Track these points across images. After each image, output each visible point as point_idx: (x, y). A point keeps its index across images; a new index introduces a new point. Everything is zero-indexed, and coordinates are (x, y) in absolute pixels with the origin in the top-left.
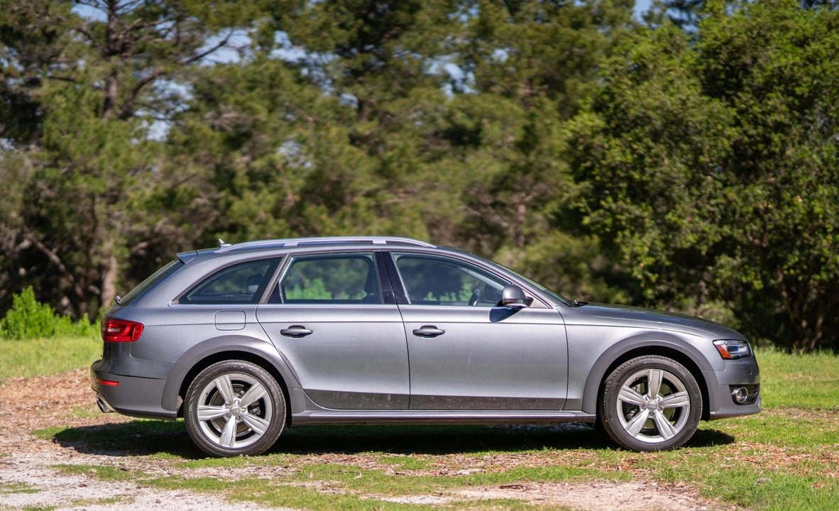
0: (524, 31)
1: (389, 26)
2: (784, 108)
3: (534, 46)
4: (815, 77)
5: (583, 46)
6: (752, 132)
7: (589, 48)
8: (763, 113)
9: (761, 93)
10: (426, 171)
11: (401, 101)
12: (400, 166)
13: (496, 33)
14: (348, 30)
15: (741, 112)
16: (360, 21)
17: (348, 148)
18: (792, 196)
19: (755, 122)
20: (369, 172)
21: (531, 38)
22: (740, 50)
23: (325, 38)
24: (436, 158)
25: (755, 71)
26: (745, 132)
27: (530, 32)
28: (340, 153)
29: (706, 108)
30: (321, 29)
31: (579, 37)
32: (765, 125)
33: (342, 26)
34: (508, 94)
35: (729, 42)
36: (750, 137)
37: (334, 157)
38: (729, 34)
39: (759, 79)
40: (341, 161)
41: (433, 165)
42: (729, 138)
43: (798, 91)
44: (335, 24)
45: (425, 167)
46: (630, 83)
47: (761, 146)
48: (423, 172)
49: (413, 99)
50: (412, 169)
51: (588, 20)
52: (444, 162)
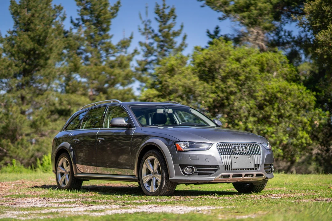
0: (92, 69)
1: (36, 66)
2: (235, 85)
3: (95, 75)
4: (246, 73)
5: (115, 75)
6: (221, 95)
7: (118, 76)
8: (225, 88)
9: (224, 79)
10: (52, 125)
11: (40, 97)
12: (41, 123)
13: (80, 69)
14: (19, 67)
15: (217, 87)
16: (24, 64)
17: (20, 115)
18: (238, 121)
19: (222, 91)
20: (28, 126)
21: (94, 72)
22: (214, 62)
23: (9, 70)
24: (55, 120)
25: (221, 71)
26: (218, 96)
27: (94, 69)
28: (17, 117)
29: (202, 86)
30: (8, 66)
31: (113, 72)
32: (226, 92)
33: (16, 66)
34: (84, 95)
35: (210, 59)
36: (220, 97)
37: (14, 119)
38: (209, 56)
39: (223, 74)
40: (17, 120)
41: (54, 123)
42: (211, 98)
43: (240, 78)
44: (14, 64)
45: (50, 123)
46: (169, 76)
47: (225, 101)
48: (50, 126)
49: (46, 96)
50: (45, 125)
51: (117, 65)
52: (58, 122)
